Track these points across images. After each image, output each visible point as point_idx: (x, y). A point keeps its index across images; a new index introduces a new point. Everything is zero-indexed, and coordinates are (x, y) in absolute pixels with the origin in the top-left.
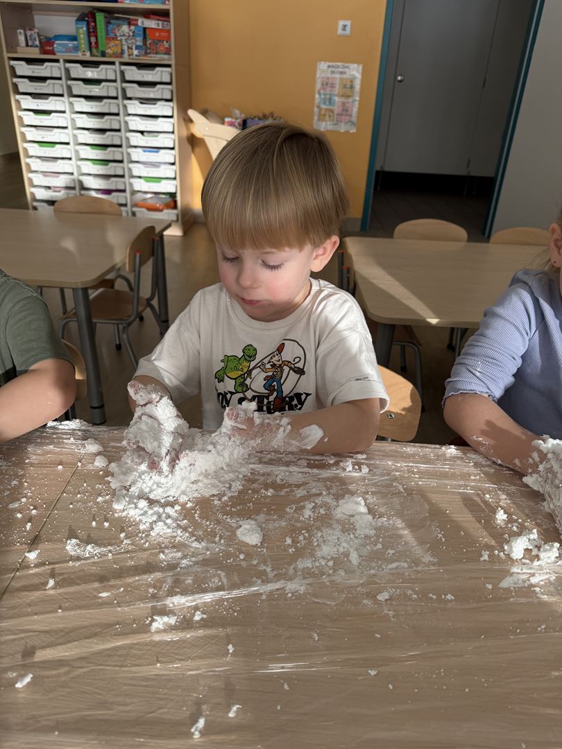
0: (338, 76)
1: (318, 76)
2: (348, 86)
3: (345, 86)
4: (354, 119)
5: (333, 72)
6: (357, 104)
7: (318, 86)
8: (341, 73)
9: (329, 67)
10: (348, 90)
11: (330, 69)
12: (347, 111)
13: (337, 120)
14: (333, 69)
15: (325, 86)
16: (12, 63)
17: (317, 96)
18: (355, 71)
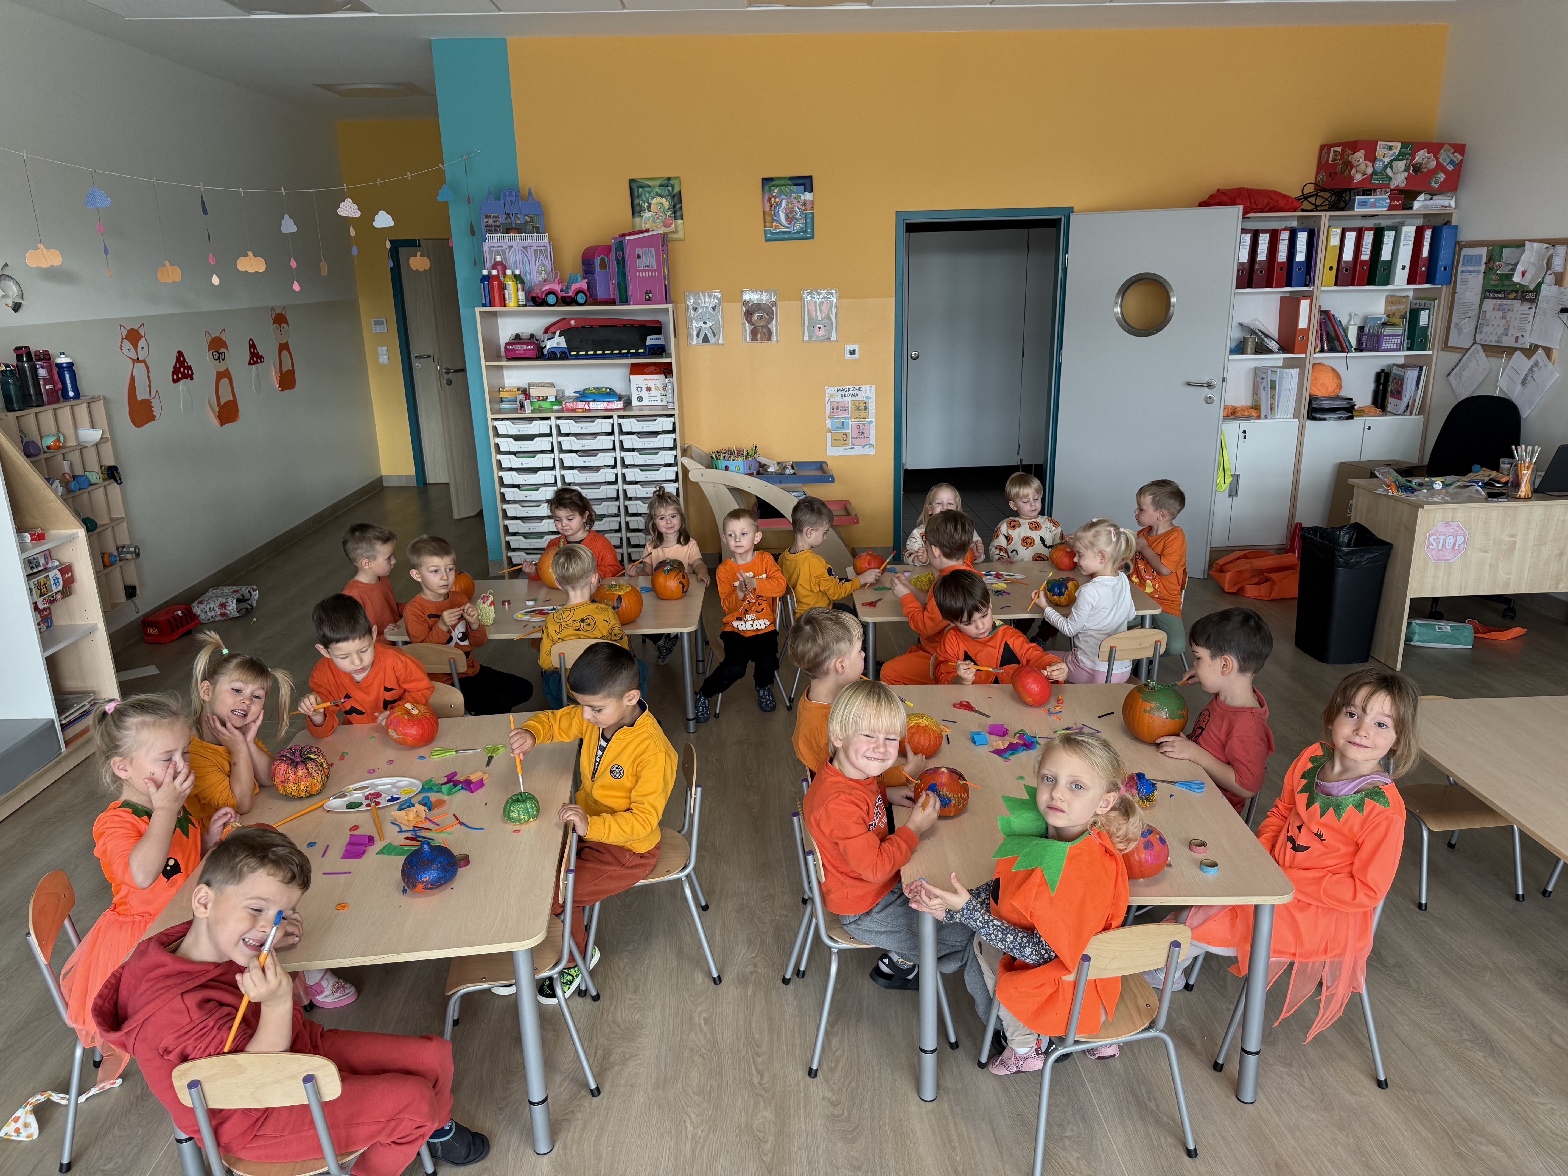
0: (849, 399)
1: (827, 399)
2: (862, 406)
3: (858, 409)
4: (872, 441)
5: (843, 396)
6: (872, 426)
7: (828, 411)
8: (853, 395)
9: (838, 390)
10: (862, 412)
11: (840, 393)
12: (863, 433)
13: (853, 444)
14: (843, 392)
15: (835, 410)
16: (496, 423)
17: (828, 422)
18: (868, 392)
